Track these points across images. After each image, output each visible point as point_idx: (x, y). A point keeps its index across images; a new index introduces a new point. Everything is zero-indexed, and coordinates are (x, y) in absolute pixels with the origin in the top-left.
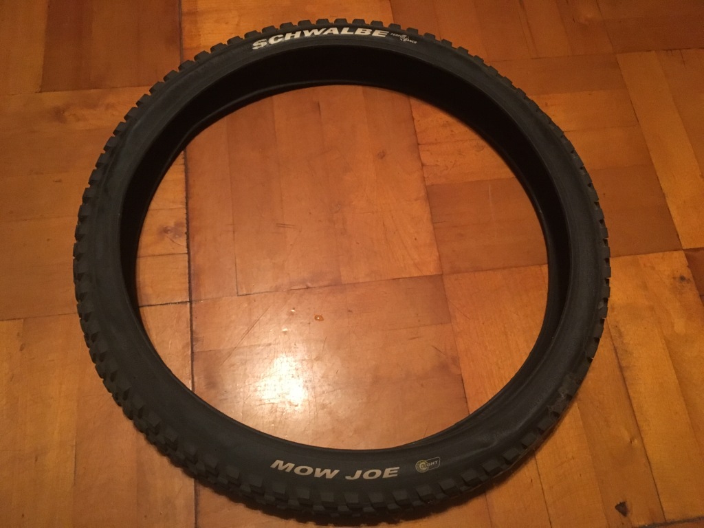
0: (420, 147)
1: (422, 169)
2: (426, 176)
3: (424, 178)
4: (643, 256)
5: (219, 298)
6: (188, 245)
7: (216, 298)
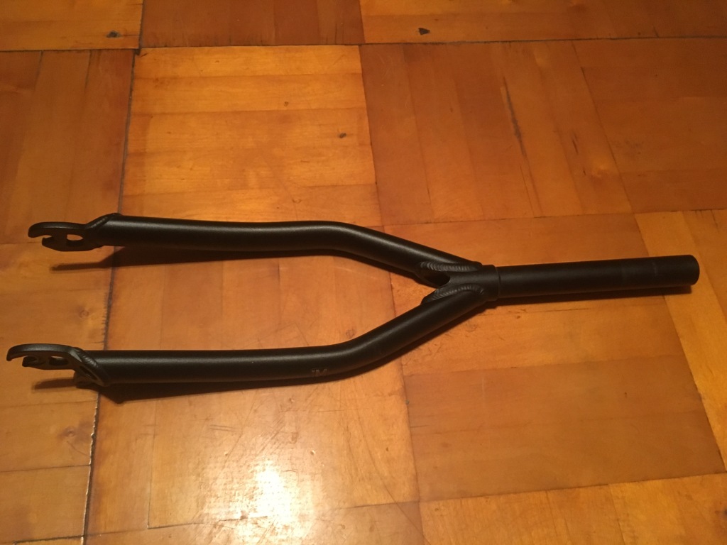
3: (402, 365)
4: (677, 480)
5: (124, 532)
6: (93, 453)
7: (119, 532)
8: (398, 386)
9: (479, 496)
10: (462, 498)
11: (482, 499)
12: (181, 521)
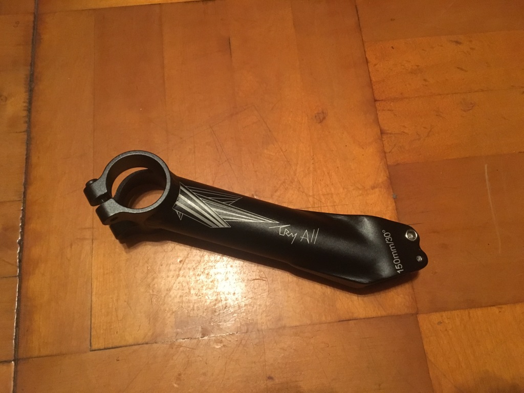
0: (377, 104)
1: (381, 140)
2: (387, 150)
3: (385, 153)
5: (62, 355)
6: (20, 261)
7: (56, 355)
8: (382, 178)
9: (490, 306)
10: (471, 308)
11: (495, 310)
12: (130, 341)
